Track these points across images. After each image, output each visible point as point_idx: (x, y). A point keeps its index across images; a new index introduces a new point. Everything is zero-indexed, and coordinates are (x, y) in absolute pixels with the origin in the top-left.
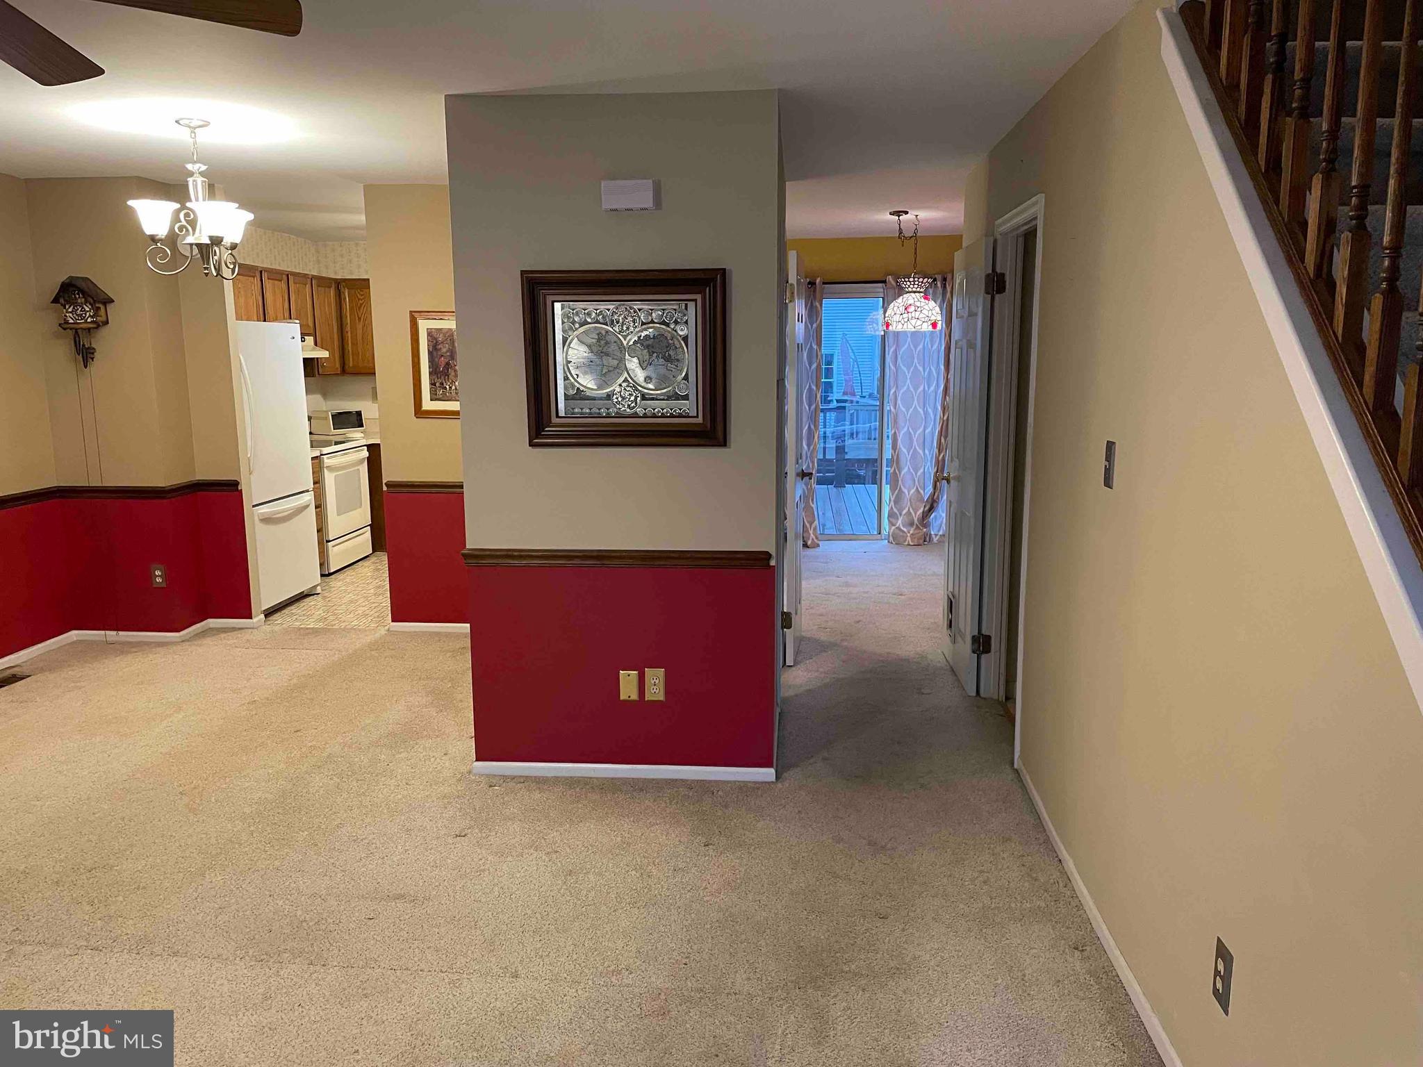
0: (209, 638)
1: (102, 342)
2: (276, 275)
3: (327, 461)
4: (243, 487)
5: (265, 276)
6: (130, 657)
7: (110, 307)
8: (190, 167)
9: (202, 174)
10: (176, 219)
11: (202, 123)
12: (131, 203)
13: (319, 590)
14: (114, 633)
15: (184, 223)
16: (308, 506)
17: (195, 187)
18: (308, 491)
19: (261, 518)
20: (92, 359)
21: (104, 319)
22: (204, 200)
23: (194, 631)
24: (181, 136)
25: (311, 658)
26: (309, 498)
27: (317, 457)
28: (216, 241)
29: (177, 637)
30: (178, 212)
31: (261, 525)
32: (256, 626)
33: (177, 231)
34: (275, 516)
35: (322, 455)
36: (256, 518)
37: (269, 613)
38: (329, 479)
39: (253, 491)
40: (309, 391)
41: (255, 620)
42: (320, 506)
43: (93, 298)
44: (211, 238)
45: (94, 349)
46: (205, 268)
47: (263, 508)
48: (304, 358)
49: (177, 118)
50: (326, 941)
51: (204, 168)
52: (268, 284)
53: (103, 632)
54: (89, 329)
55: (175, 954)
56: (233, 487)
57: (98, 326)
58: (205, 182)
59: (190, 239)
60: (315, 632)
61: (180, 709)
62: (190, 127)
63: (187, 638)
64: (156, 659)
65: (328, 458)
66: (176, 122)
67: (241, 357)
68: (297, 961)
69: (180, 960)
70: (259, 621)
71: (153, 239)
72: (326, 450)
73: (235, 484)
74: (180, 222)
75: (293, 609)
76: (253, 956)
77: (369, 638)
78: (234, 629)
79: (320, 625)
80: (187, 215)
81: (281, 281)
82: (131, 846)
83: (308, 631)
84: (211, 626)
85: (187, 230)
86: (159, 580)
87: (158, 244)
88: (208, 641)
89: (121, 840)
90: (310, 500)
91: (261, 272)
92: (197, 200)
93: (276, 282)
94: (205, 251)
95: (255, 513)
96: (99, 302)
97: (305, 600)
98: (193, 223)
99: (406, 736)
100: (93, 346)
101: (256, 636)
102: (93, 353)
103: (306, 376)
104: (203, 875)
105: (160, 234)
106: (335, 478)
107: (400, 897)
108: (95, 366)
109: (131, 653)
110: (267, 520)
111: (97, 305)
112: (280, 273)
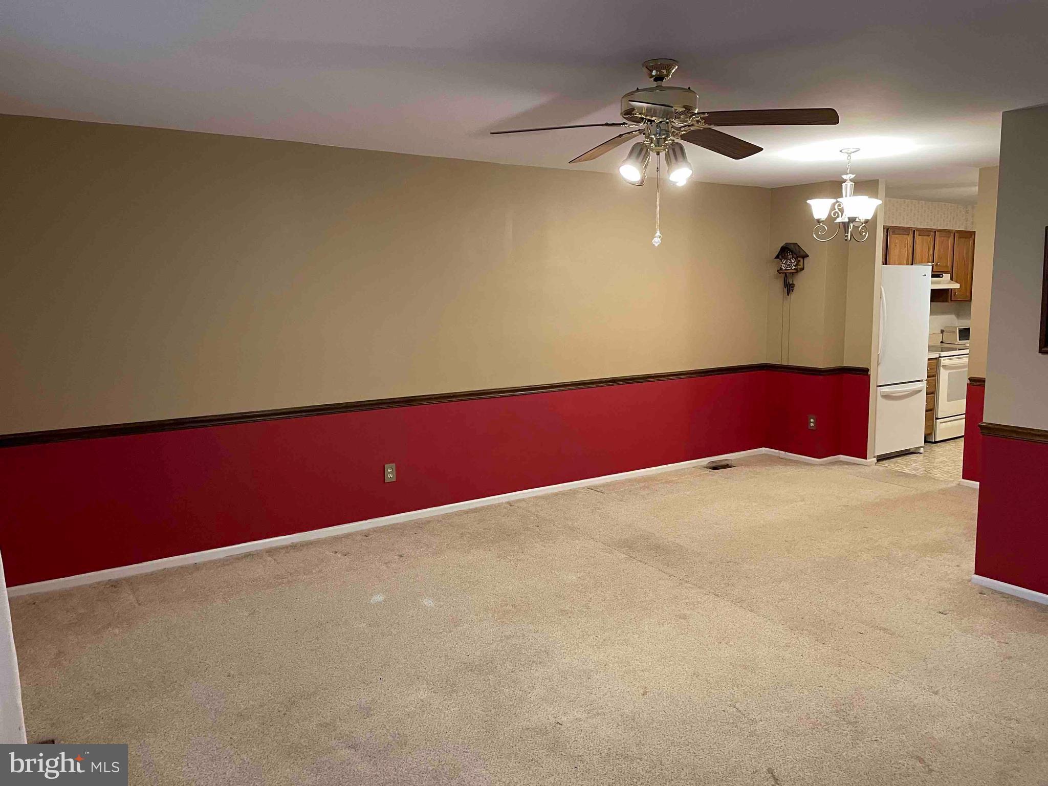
0: (836, 466)
1: (800, 282)
2: (925, 232)
3: (943, 362)
4: (872, 373)
5: (917, 233)
6: (788, 467)
7: (806, 260)
8: (844, 177)
9: (851, 180)
10: (833, 208)
11: (854, 150)
12: (808, 201)
13: (922, 450)
14: (784, 452)
15: (837, 210)
16: (920, 391)
17: (846, 188)
18: (922, 381)
19: (882, 394)
20: (793, 290)
21: (801, 267)
22: (850, 196)
23: (830, 460)
24: (843, 158)
25: (895, 490)
26: (923, 385)
27: (937, 358)
28: (852, 220)
29: (818, 462)
30: (834, 204)
31: (881, 398)
32: (868, 464)
33: (832, 215)
34: (894, 395)
35: (940, 357)
36: (879, 394)
37: (881, 459)
38: (944, 375)
39: (879, 376)
40: (932, 312)
41: (868, 460)
42: (932, 393)
43: (796, 255)
44: (849, 218)
45: (794, 284)
46: (845, 236)
47: (885, 388)
48: (932, 290)
49: (840, 150)
50: (830, 633)
51: (852, 176)
52: (918, 239)
53: (777, 451)
54: (793, 273)
55: (752, 611)
56: (865, 372)
57: (798, 271)
58: (852, 185)
59: (839, 220)
60: (906, 475)
61: (803, 500)
62: (848, 153)
63: (824, 464)
64: (802, 471)
65: (944, 360)
66: (841, 151)
67: (882, 289)
68: (810, 636)
69: (753, 614)
70: (872, 462)
71: (819, 221)
72: (943, 354)
73: (867, 370)
74: (835, 210)
75: (899, 459)
76: (789, 626)
77: (943, 486)
78: (854, 464)
79: (913, 472)
80: (839, 205)
81: (929, 236)
82: (752, 558)
83: (901, 474)
84: (841, 459)
85: (838, 214)
86: (812, 425)
87: (821, 224)
88: (836, 467)
89: (747, 554)
90: (924, 387)
91: (914, 231)
92: (846, 196)
93: (925, 237)
94: (845, 225)
95: (878, 390)
96: (800, 257)
97: (910, 456)
98: (842, 211)
99: (937, 548)
100: (794, 283)
101: (867, 470)
102: (793, 287)
103: (931, 301)
104: (780, 582)
105: (822, 218)
106: (949, 374)
107: (885, 630)
108: (793, 295)
109: (789, 465)
110: (887, 397)
111: (799, 259)
112: (929, 231)
